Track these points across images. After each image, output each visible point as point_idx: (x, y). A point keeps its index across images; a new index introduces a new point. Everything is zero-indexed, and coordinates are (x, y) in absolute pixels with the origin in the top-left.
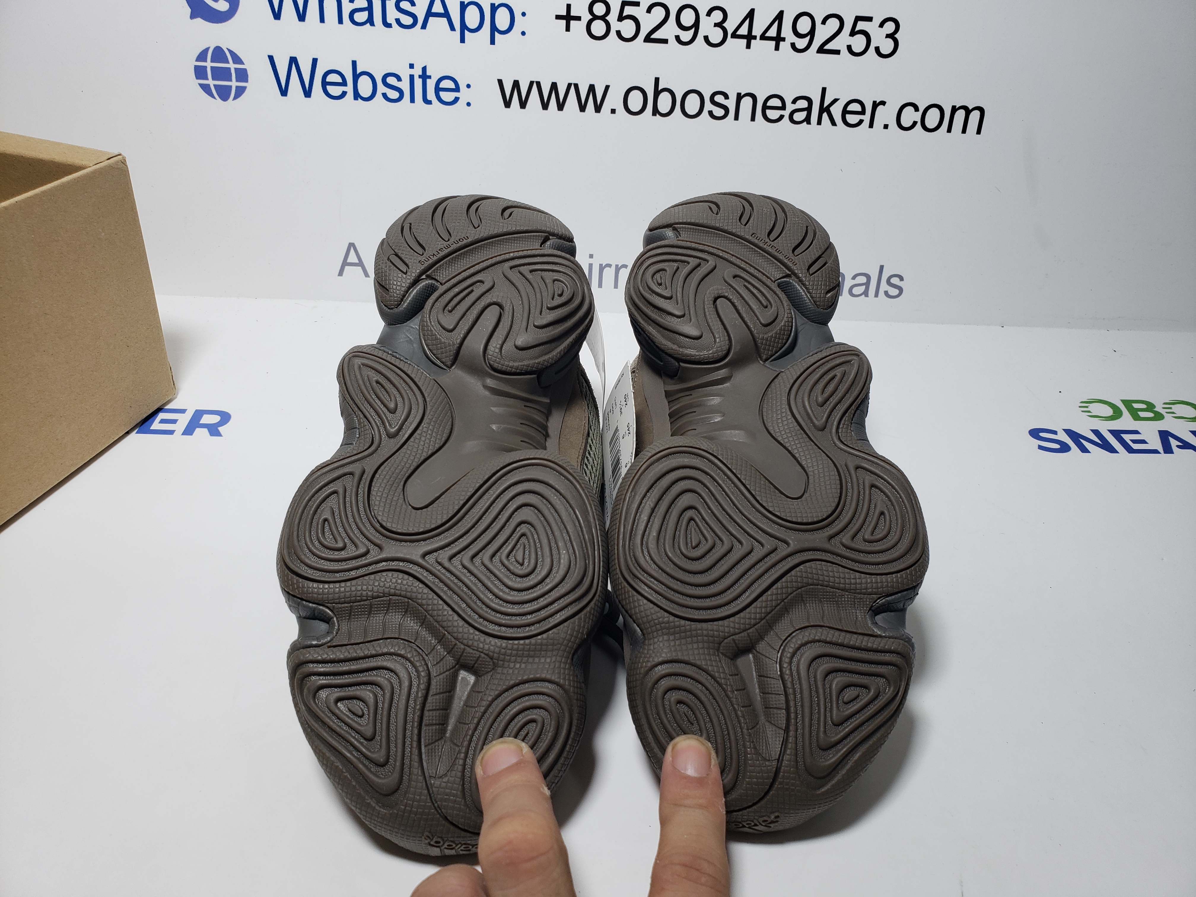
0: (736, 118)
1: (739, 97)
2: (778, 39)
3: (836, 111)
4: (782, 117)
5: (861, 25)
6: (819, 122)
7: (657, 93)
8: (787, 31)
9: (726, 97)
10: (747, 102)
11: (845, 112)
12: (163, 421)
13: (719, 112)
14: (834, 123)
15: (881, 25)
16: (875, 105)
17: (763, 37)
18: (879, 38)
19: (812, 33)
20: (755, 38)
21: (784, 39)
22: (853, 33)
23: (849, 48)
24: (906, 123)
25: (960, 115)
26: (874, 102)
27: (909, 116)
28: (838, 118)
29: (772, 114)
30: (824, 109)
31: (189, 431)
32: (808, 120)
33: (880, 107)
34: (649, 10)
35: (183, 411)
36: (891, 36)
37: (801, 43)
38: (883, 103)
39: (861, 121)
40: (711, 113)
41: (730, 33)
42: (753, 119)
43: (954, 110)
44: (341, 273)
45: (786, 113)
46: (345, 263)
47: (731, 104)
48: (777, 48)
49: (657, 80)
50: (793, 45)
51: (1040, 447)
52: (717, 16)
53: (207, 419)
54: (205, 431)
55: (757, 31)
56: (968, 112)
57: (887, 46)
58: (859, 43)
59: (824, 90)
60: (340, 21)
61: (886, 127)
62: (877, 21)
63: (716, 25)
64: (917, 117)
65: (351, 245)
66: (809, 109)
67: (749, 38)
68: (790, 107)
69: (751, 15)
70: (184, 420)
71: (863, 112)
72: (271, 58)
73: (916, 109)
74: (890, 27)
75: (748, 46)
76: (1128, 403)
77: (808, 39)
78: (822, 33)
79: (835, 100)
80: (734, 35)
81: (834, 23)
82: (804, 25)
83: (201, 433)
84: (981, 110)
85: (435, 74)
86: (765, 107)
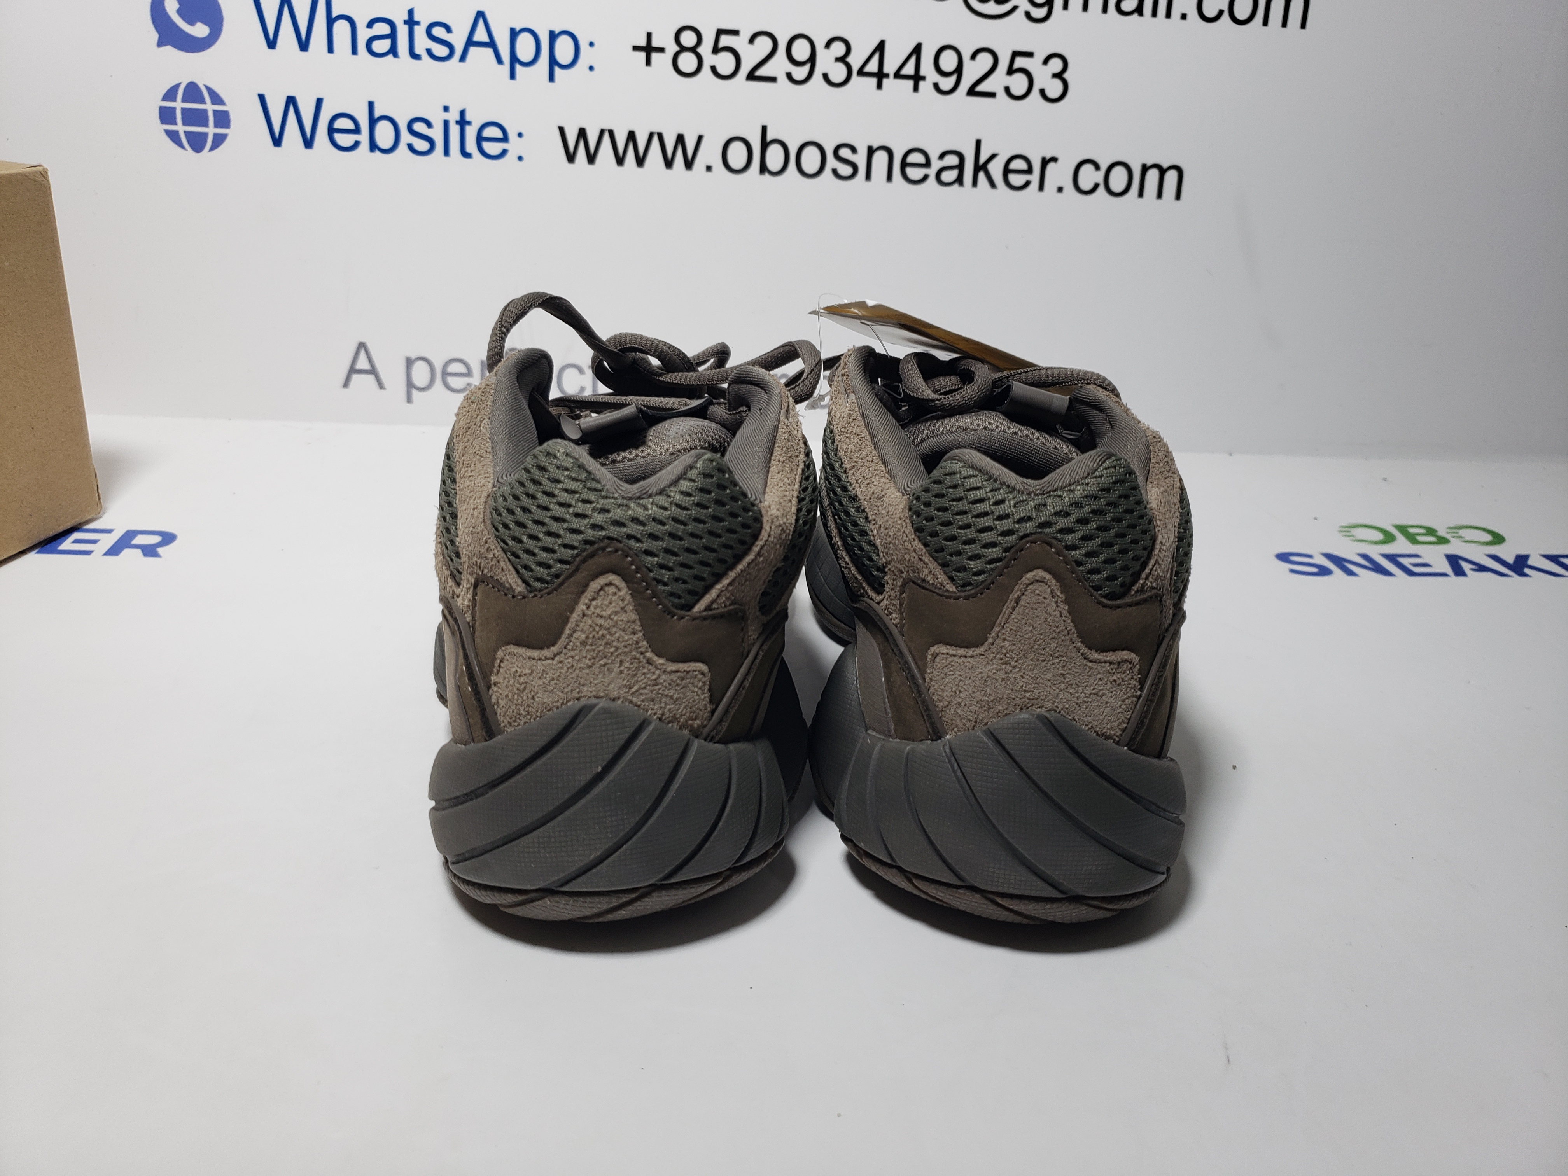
0: (868, 176)
1: (871, 151)
2: (917, 78)
3: (996, 169)
4: (926, 177)
5: (1020, 62)
6: (975, 183)
7: (765, 145)
8: (927, 68)
9: (854, 150)
10: (880, 158)
11: (1007, 171)
12: (77, 541)
13: (845, 170)
14: (993, 185)
15: (1046, 62)
16: (1045, 162)
17: (898, 75)
18: (1044, 77)
19: (959, 70)
20: (887, 76)
21: (924, 78)
22: (1011, 71)
23: (1007, 90)
24: (1085, 185)
25: (1153, 176)
26: (1044, 159)
27: (1088, 177)
28: (997, 176)
29: (914, 173)
30: (980, 167)
31: (114, 551)
32: (960, 180)
33: (1051, 166)
34: (752, 40)
35: (109, 531)
36: (1059, 76)
37: (947, 83)
38: (1054, 159)
39: (1027, 184)
40: (835, 172)
41: (855, 68)
42: (889, 178)
43: (1145, 169)
44: (346, 384)
45: (932, 172)
46: (353, 370)
47: (860, 159)
48: (916, 89)
49: (764, 129)
50: (936, 86)
51: (1292, 571)
52: (839, 49)
53: (139, 540)
54: (138, 552)
55: (890, 67)
56: (1163, 171)
57: (1054, 88)
58: (1019, 84)
59: (978, 143)
60: (354, 51)
61: (1060, 190)
62: (1040, 57)
63: (838, 59)
64: (1099, 177)
65: (362, 346)
66: (961, 167)
67: (880, 76)
68: (936, 165)
69: (881, 47)
70: (107, 541)
71: (1029, 171)
72: (262, 98)
73: (1097, 167)
74: (1056, 65)
75: (879, 86)
76: (1402, 529)
77: (953, 78)
78: (972, 71)
79: (993, 156)
80: (861, 73)
81: (985, 60)
82: (948, 61)
83: (130, 555)
84: (1179, 170)
85: (476, 119)
86: (904, 165)
